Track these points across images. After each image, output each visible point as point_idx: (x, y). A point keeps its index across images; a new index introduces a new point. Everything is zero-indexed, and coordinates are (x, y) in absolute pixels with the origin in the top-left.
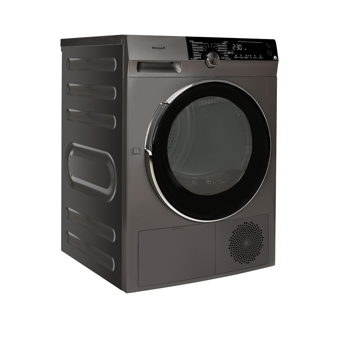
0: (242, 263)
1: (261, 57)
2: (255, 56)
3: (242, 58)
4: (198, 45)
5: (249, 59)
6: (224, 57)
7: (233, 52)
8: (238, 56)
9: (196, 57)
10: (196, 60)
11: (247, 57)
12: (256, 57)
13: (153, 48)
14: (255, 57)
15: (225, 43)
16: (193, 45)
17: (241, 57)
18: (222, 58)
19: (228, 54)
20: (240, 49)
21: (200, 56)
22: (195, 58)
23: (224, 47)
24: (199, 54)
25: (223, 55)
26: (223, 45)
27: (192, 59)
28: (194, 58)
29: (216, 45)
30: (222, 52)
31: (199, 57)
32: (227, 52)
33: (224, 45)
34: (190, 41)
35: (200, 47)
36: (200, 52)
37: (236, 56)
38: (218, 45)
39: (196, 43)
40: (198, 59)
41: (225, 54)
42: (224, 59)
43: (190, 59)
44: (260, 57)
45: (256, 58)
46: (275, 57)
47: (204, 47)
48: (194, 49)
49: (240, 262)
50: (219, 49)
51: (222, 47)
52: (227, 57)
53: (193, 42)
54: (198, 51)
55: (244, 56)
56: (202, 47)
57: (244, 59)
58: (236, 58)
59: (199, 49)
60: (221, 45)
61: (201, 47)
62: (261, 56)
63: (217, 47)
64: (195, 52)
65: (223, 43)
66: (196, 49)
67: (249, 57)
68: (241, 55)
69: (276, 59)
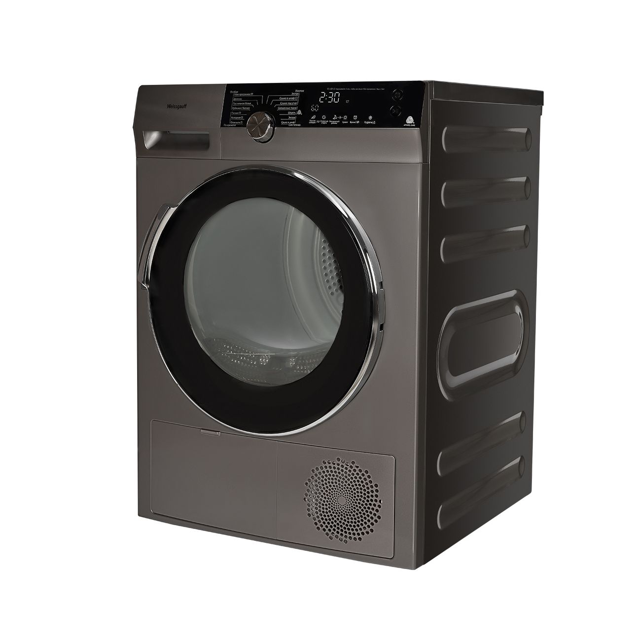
1: (370, 120)
2: (355, 117)
3: (324, 122)
4: (243, 98)
5: (340, 125)
6: (288, 121)
8: (319, 118)
9: (233, 121)
10: (234, 127)
11: (336, 120)
12: (357, 120)
13: (169, 106)
14: (355, 121)
15: (297, 93)
16: (235, 99)
17: (323, 120)
18: (283, 123)
19: (298, 116)
21: (242, 120)
22: (232, 124)
23: (292, 102)
24: (240, 116)
25: (287, 117)
26: (293, 97)
27: (227, 127)
28: (230, 124)
29: (278, 98)
30: (286, 112)
31: (239, 121)
32: (296, 111)
33: (295, 97)
34: (231, 92)
35: (245, 102)
36: (243, 112)
37: (312, 120)
38: (282, 97)
39: (241, 95)
40: (237, 126)
41: (291, 116)
42: (287, 126)
43: (222, 126)
44: (368, 120)
45: (358, 122)
46: (410, 120)
47: (252, 103)
48: (234, 107)
50: (281, 106)
51: (289, 104)
52: (293, 121)
53: (236, 93)
54: (240, 111)
55: (330, 118)
56: (249, 102)
57: (329, 125)
58: (314, 122)
59: (243, 106)
60: (287, 97)
61: (247, 102)
62: (370, 118)
63: (279, 102)
65: (294, 92)
66: (237, 107)
67: (342, 119)
68: (324, 117)
69: (413, 124)
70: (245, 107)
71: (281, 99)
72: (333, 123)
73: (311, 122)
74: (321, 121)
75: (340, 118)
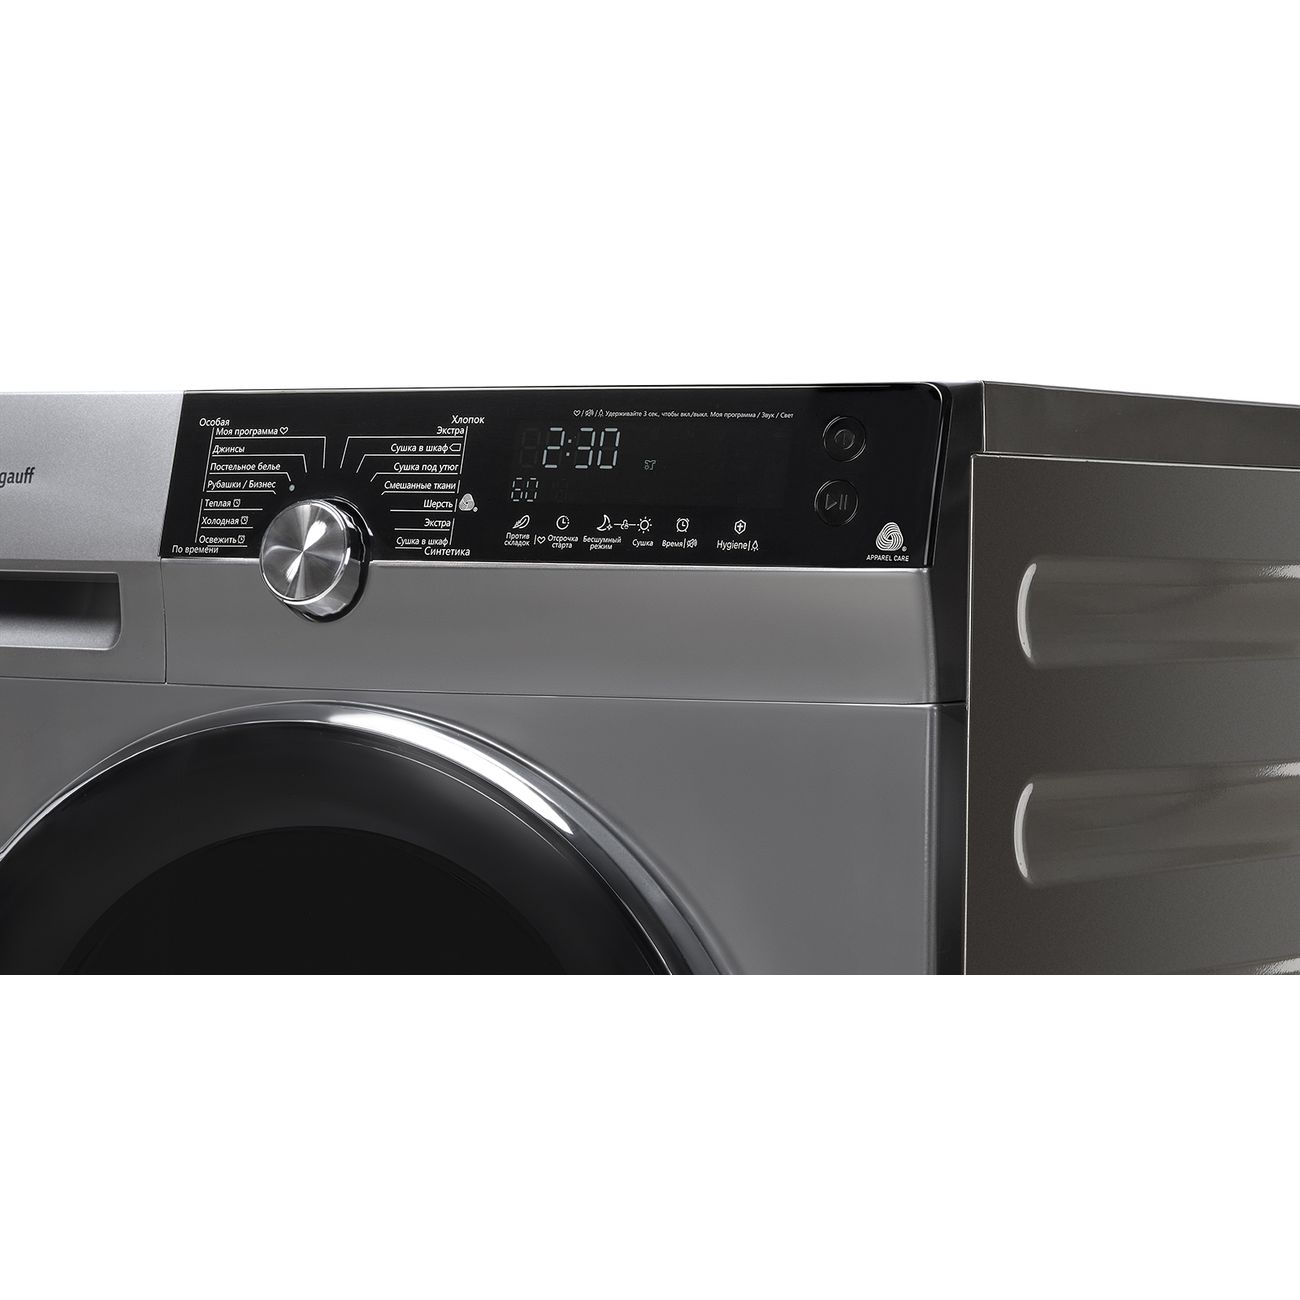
1: (739, 538)
2: (683, 523)
3: (561, 543)
4: (252, 445)
5: (623, 554)
6: (421, 535)
8: (541, 526)
9: (210, 534)
10: (210, 555)
11: (608, 535)
12: (689, 535)
14: (680, 537)
15: (459, 427)
16: (218, 450)
17: (558, 533)
18: (403, 543)
19: (461, 516)
21: (241, 532)
22: (205, 545)
23: (439, 461)
24: (237, 515)
25: (419, 520)
26: (441, 442)
27: (184, 555)
28: (198, 545)
29: (385, 446)
30: (417, 500)
31: (234, 533)
32: (455, 498)
33: (449, 442)
34: (204, 421)
35: (256, 461)
36: (248, 499)
38: (401, 442)
39: (241, 433)
40: (225, 552)
41: (433, 517)
42: (417, 554)
43: (165, 551)
44: (732, 536)
45: (693, 543)
47: (286, 464)
48: (216, 479)
50: (395, 479)
51: (424, 464)
52: (440, 535)
53: (221, 427)
54: (237, 496)
55: (584, 524)
56: (274, 461)
59: (249, 477)
60: (417, 443)
61: (266, 461)
62: (740, 526)
63: (388, 464)
64: (213, 497)
65: (448, 425)
66: (226, 479)
67: (633, 533)
68: (563, 521)
69: (899, 552)
70: (257, 479)
71: (399, 450)
72: (597, 544)
73: (513, 540)
74: (552, 537)
75: (625, 525)
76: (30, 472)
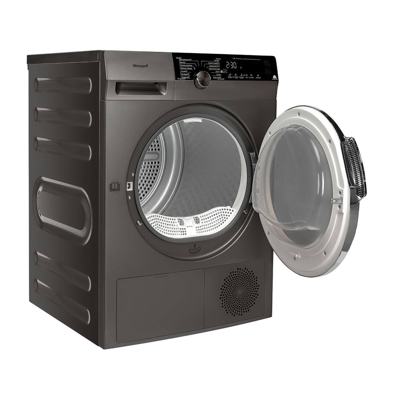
0: (234, 315)
1: (258, 77)
2: (251, 75)
3: (236, 78)
4: (187, 62)
5: (244, 79)
6: (216, 76)
7: (226, 71)
8: (233, 75)
9: (183, 76)
10: (184, 80)
11: (242, 76)
13: (134, 66)
14: (251, 77)
15: (218, 60)
16: (181, 63)
17: (235, 76)
18: (214, 78)
19: (221, 73)
20: (235, 67)
21: (189, 76)
23: (216, 65)
24: (187, 73)
25: (215, 74)
26: (216, 62)
27: (180, 80)
28: (182, 78)
29: (207, 63)
30: (214, 71)
31: (188, 76)
32: (220, 71)
34: (177, 58)
35: (188, 64)
36: (188, 71)
37: (229, 76)
38: (210, 62)
39: (184, 60)
40: (186, 79)
41: (218, 74)
42: (217, 79)
43: (176, 79)
45: (253, 78)
46: (275, 77)
47: (193, 65)
48: (182, 67)
49: (232, 314)
50: (210, 68)
51: (214, 65)
52: (219, 76)
53: (180, 59)
54: (186, 70)
55: (239, 75)
56: (191, 65)
57: (239, 79)
58: (231, 77)
60: (212, 62)
61: (190, 64)
62: (258, 75)
63: (209, 65)
64: (182, 70)
65: (216, 60)
66: (183, 67)
67: (245, 76)
68: (236, 75)
69: (276, 79)
70: (189, 67)
71: (209, 63)
72: (241, 78)
73: (229, 77)
74: (235, 77)
75: (244, 75)
76: (147, 65)
